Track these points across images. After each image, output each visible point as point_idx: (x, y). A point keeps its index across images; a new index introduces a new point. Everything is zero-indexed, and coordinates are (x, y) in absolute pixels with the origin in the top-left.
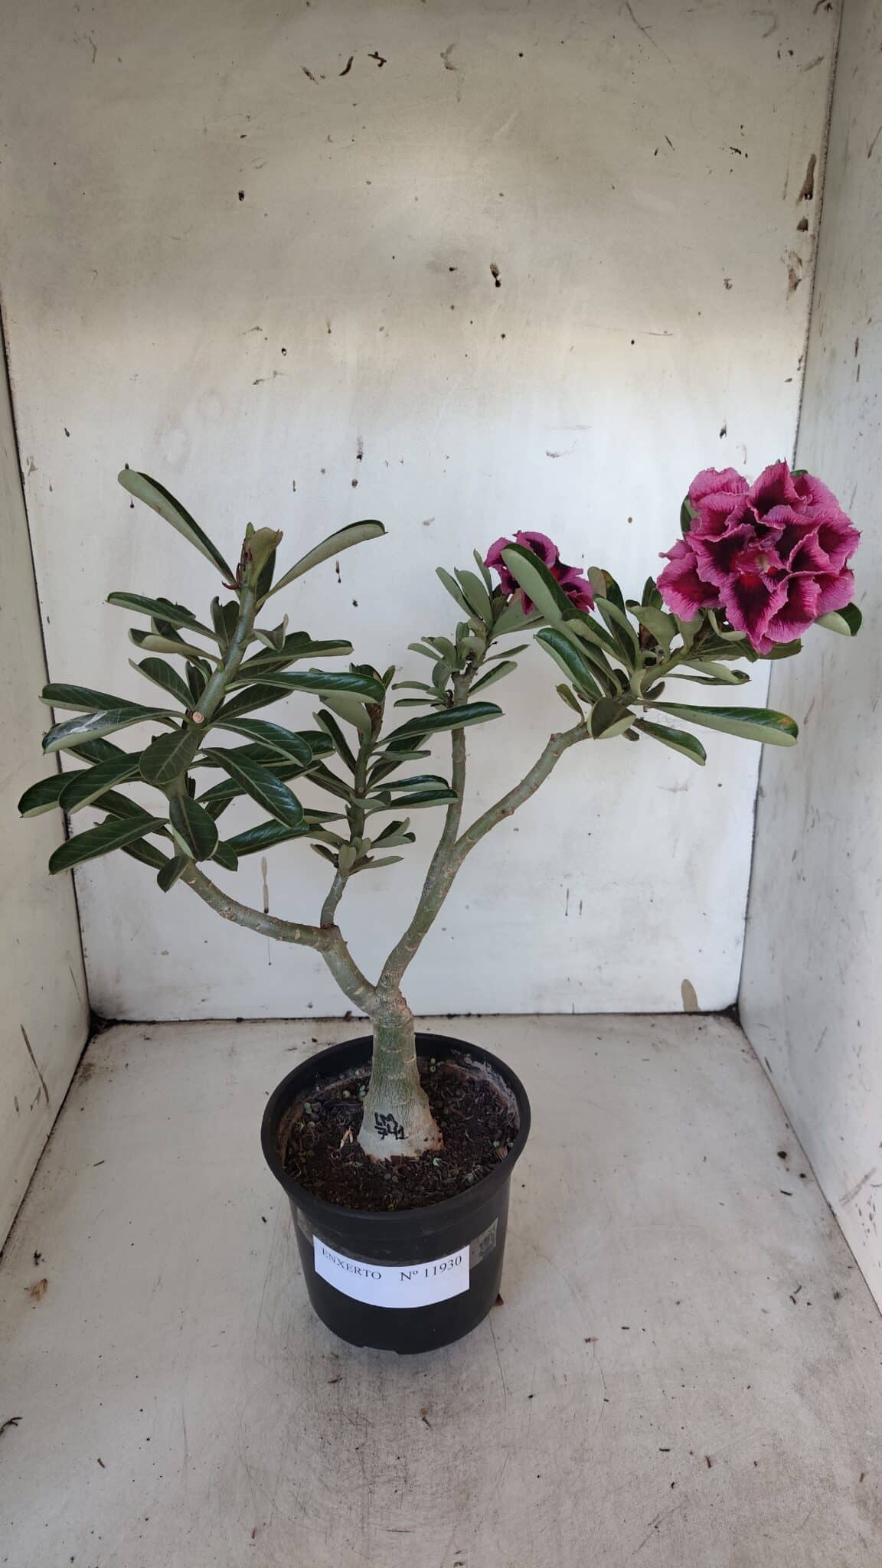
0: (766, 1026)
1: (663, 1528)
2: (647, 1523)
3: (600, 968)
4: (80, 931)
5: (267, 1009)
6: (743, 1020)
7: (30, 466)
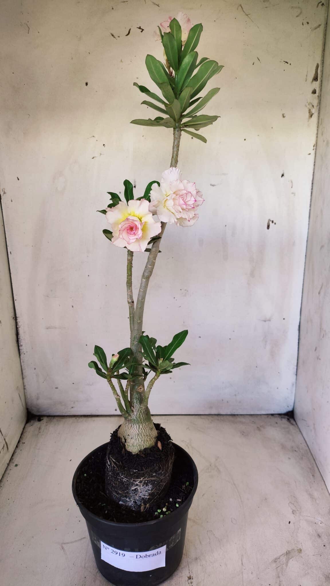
0: (304, 420)
3: (235, 395)
4: (23, 379)
5: (98, 411)
6: (295, 417)
7: (3, 192)
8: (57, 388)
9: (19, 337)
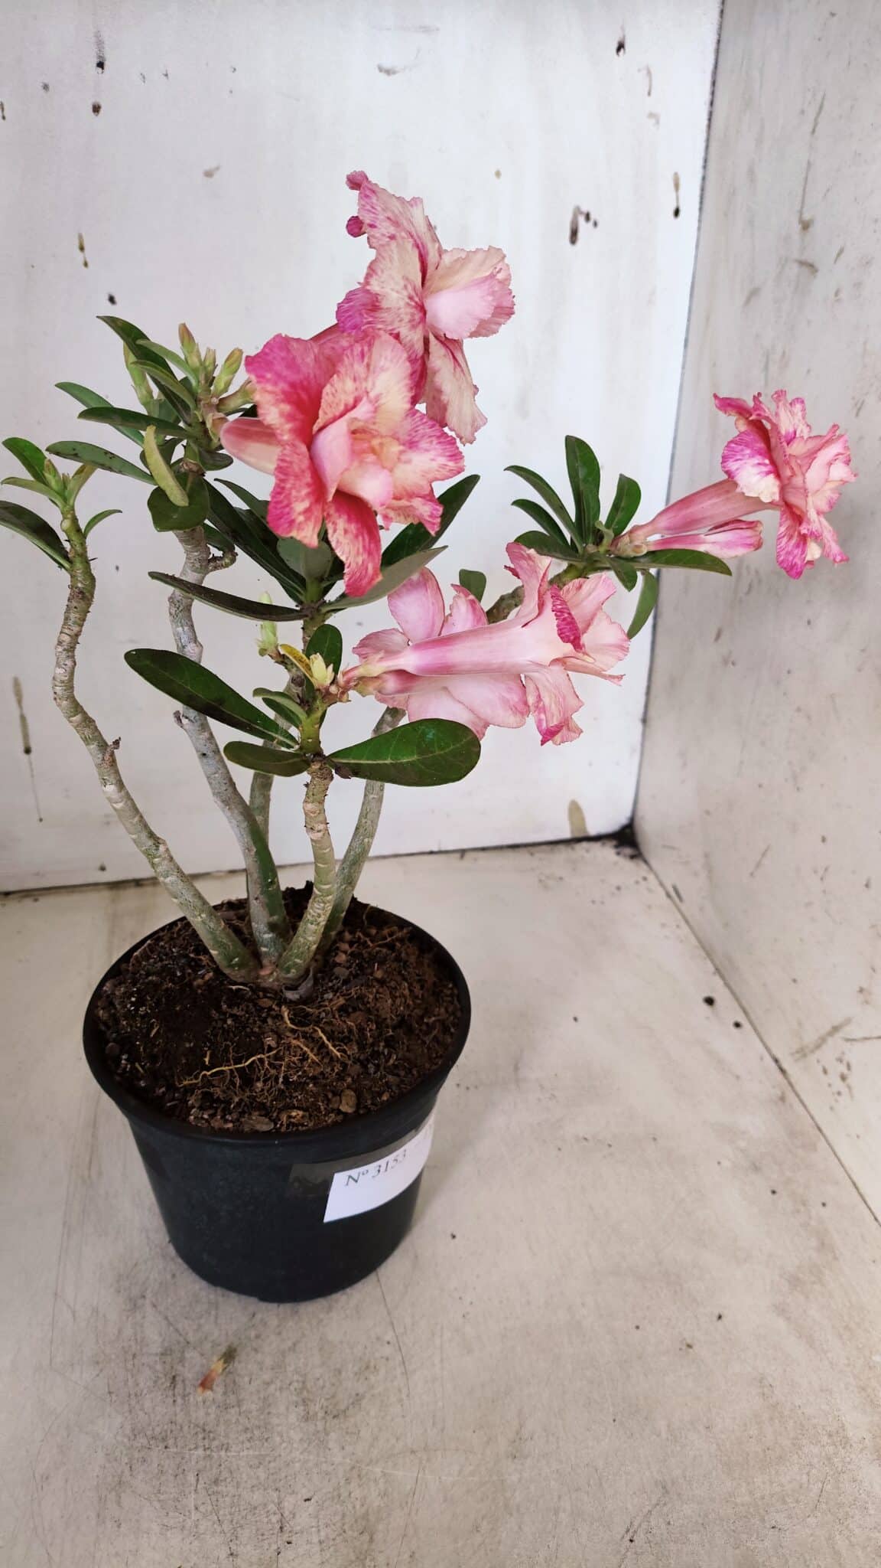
0: (673, 848)
1: (640, 1539)
2: (619, 1537)
6: (640, 842)
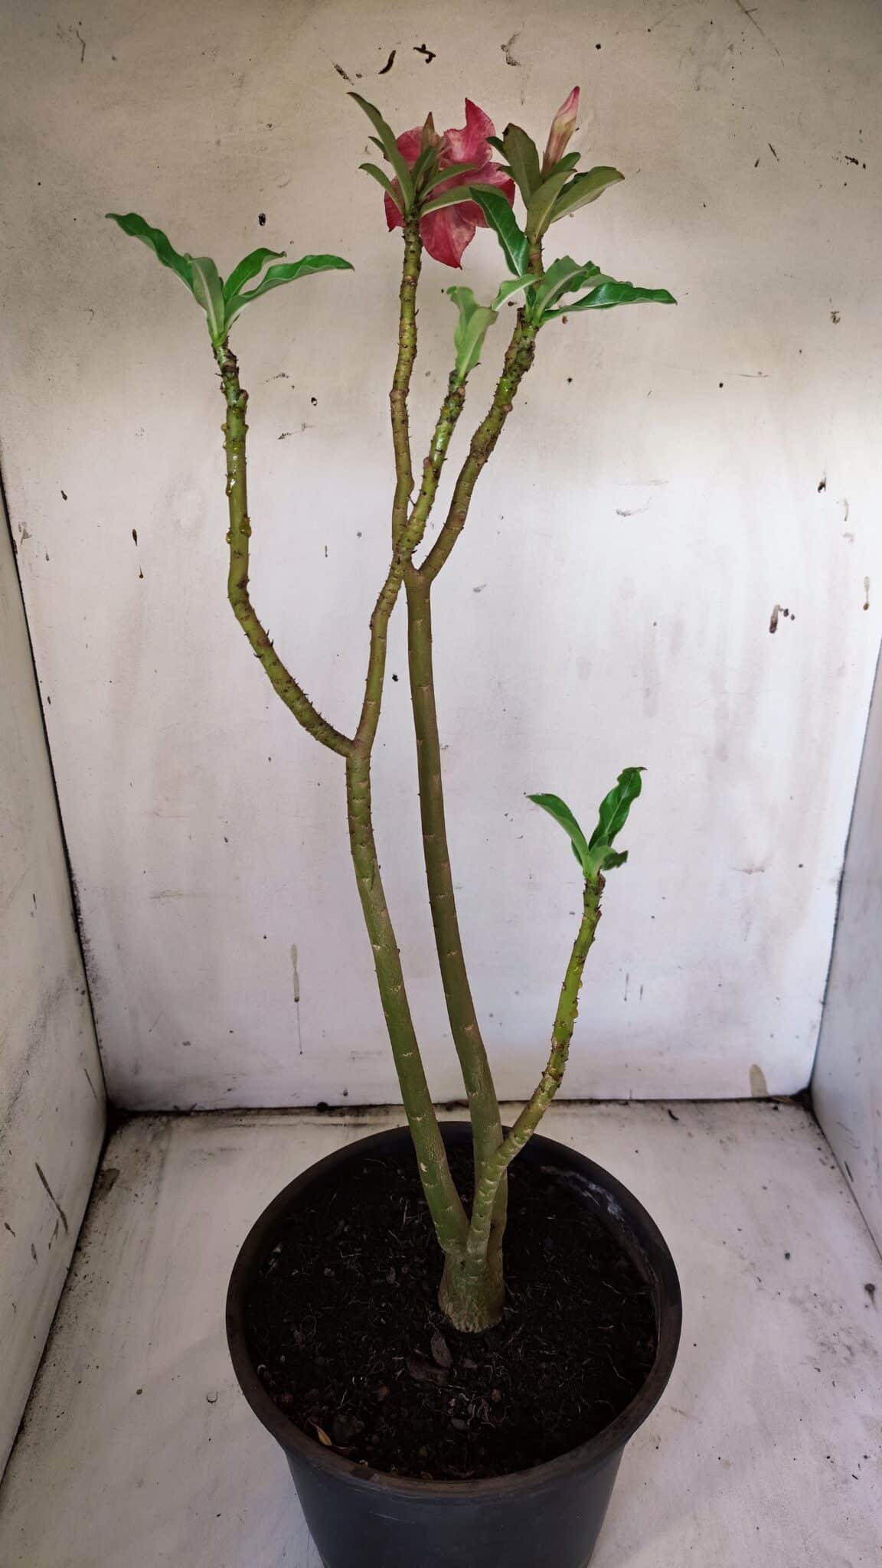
3: (661, 1054)
4: (94, 1023)
5: (298, 1097)
6: (818, 1108)
7: (22, 533)
8: (187, 1044)
9: (80, 920)
